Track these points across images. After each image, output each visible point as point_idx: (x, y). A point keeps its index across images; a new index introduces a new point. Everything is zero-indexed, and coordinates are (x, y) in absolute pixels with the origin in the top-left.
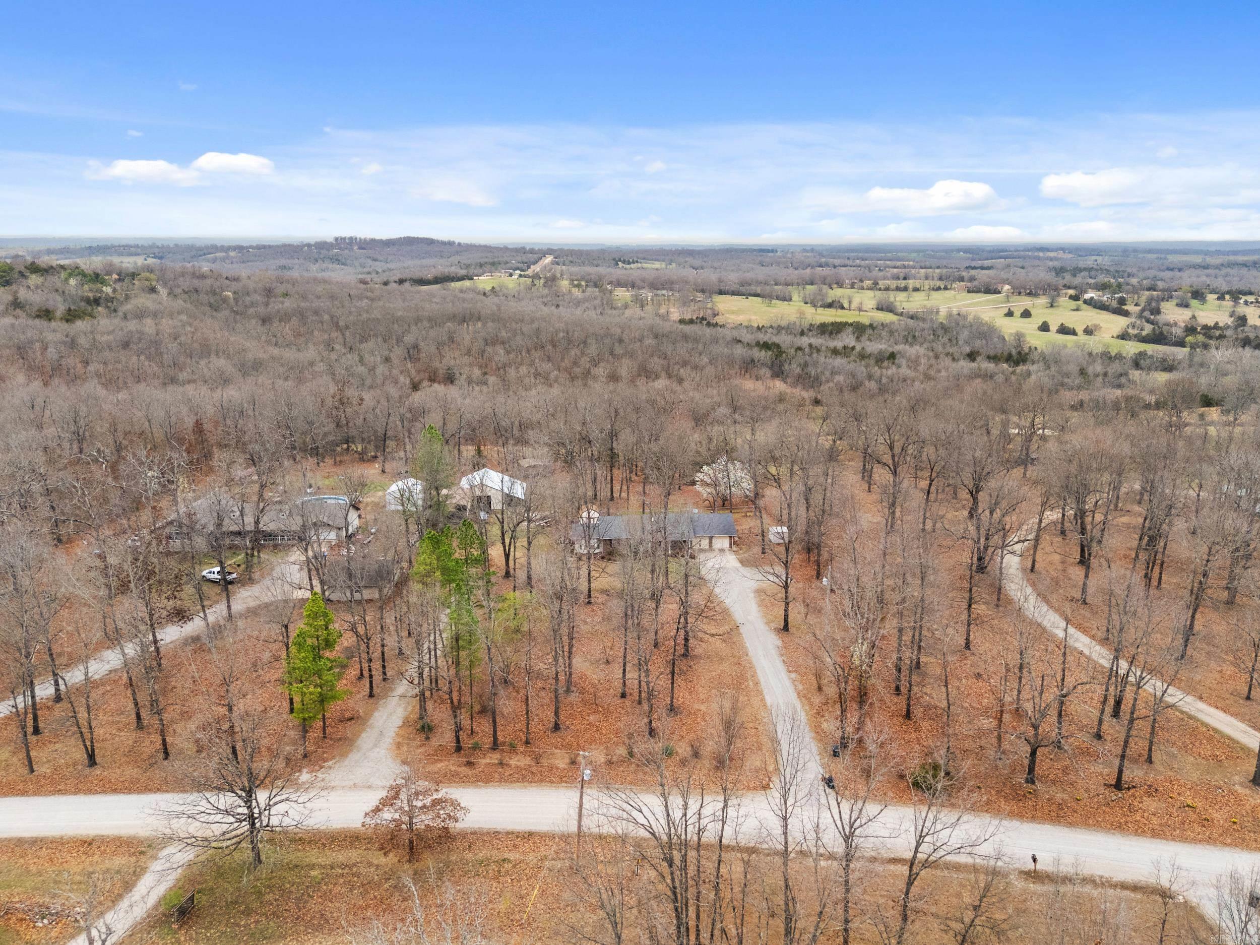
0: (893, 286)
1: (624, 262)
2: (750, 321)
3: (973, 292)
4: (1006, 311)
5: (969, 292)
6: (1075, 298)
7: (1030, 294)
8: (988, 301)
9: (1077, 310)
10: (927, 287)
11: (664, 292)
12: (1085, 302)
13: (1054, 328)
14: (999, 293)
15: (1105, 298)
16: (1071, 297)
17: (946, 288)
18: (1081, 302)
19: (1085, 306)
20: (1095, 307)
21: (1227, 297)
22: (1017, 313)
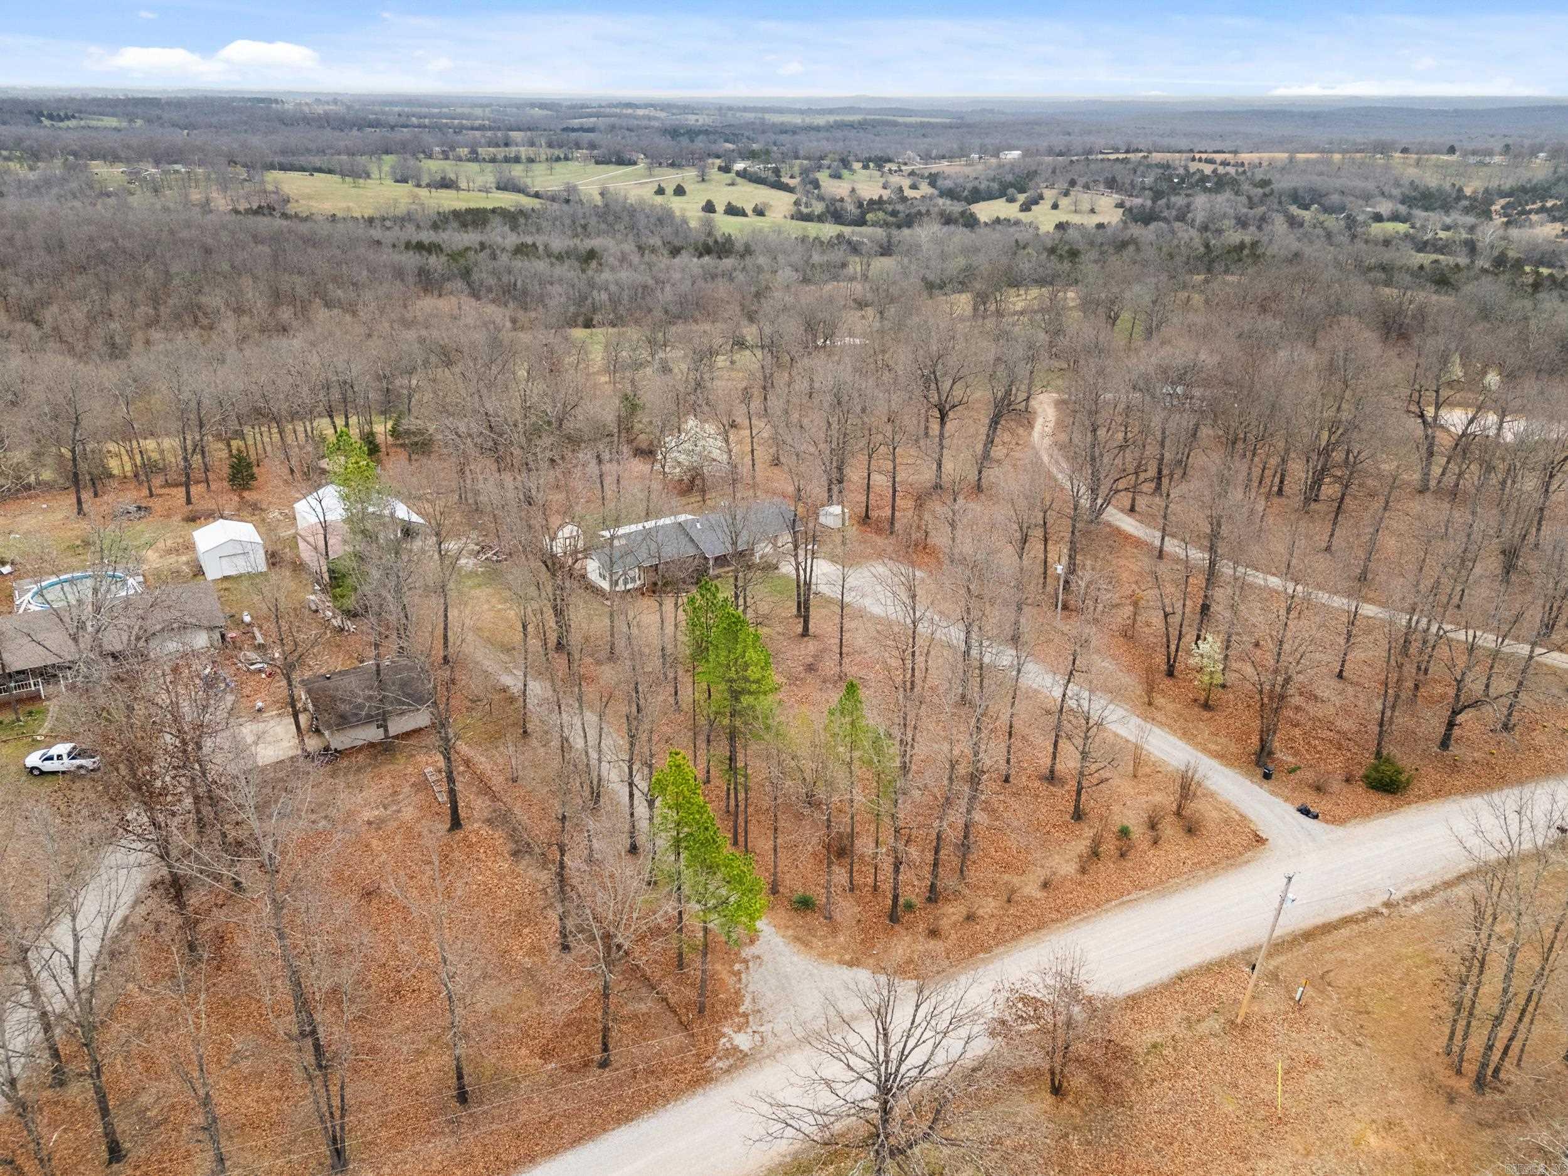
0: (500, 157)
1: (50, 117)
2: (349, 209)
3: (602, 163)
4: (656, 187)
5: (597, 163)
6: (726, 169)
7: (672, 165)
8: (626, 174)
9: (733, 184)
10: (544, 157)
11: (177, 167)
12: (738, 174)
13: (720, 208)
14: (635, 163)
15: (756, 167)
16: (720, 169)
17: (566, 159)
18: (733, 175)
19: (739, 180)
20: (751, 180)
21: (871, 165)
22: (670, 190)
